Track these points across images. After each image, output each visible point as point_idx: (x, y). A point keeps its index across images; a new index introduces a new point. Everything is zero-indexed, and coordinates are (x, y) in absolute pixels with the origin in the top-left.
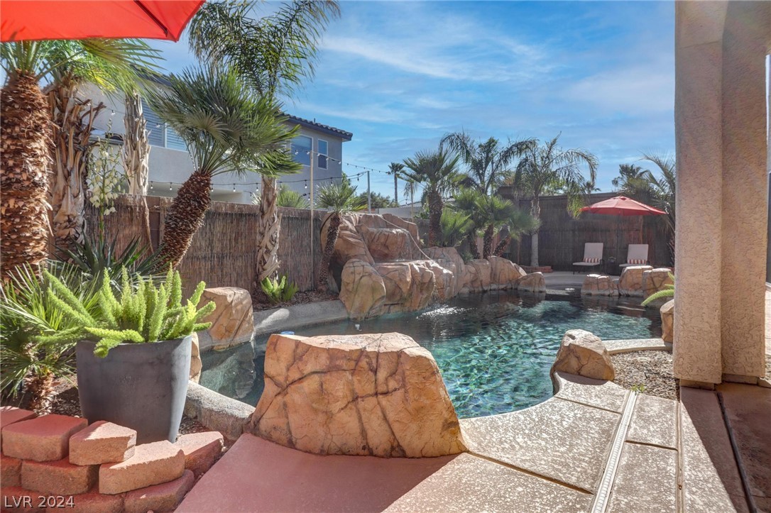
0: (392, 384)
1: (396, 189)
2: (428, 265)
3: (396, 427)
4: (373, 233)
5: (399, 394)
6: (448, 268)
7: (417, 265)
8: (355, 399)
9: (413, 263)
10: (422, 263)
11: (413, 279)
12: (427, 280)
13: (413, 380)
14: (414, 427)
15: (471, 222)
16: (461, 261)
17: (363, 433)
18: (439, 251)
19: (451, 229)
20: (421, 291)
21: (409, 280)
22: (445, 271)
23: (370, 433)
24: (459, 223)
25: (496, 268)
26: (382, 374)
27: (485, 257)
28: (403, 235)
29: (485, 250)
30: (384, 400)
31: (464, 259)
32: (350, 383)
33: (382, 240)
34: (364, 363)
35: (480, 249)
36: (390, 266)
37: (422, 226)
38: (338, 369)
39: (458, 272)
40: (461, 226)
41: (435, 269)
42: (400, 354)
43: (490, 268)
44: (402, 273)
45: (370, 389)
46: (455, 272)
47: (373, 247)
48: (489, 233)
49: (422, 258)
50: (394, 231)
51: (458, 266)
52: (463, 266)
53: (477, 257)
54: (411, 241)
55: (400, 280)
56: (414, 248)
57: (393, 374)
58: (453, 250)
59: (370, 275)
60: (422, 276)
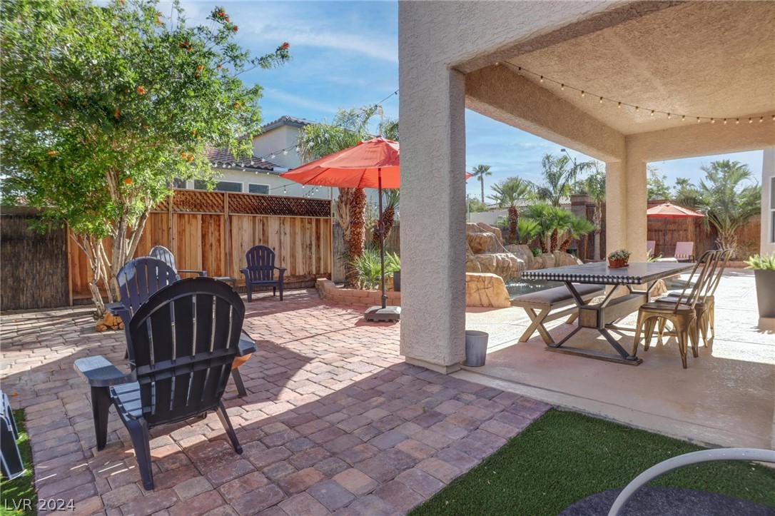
0: (489, 286)
1: (482, 190)
2: (507, 256)
3: (490, 298)
4: (471, 236)
5: (491, 289)
6: (522, 259)
7: (500, 256)
8: (478, 289)
9: (498, 255)
10: (503, 255)
11: (497, 264)
12: (506, 265)
13: (495, 284)
14: (496, 298)
15: (540, 227)
16: (532, 254)
17: (481, 300)
18: (516, 247)
19: (525, 232)
20: (503, 272)
21: (495, 264)
22: (519, 260)
23: (482, 300)
24: (530, 228)
25: (559, 260)
26: (486, 283)
27: (552, 252)
28: (491, 237)
29: (552, 247)
30: (487, 290)
31: (534, 253)
32: (477, 285)
33: (478, 240)
34: (481, 279)
35: (548, 247)
36: (482, 256)
37: (504, 230)
38: (473, 280)
39: (529, 262)
40: (531, 230)
41: (512, 259)
42: (492, 277)
43: (554, 261)
44: (491, 260)
45: (482, 286)
46: (527, 261)
47: (472, 245)
48: (555, 234)
49: (504, 251)
50: (485, 234)
51: (529, 257)
52: (533, 257)
53: (544, 251)
54: (496, 240)
55: (490, 265)
56: (499, 246)
57: (489, 283)
58: (526, 246)
59: (472, 261)
60: (503, 263)
